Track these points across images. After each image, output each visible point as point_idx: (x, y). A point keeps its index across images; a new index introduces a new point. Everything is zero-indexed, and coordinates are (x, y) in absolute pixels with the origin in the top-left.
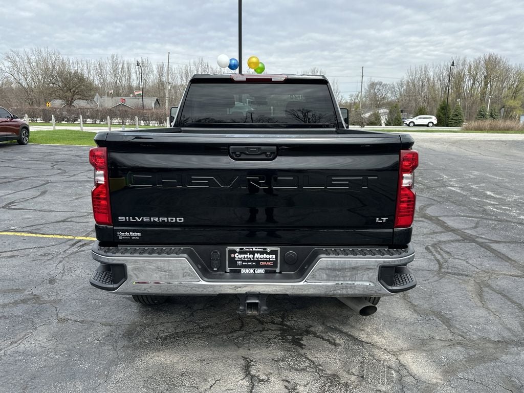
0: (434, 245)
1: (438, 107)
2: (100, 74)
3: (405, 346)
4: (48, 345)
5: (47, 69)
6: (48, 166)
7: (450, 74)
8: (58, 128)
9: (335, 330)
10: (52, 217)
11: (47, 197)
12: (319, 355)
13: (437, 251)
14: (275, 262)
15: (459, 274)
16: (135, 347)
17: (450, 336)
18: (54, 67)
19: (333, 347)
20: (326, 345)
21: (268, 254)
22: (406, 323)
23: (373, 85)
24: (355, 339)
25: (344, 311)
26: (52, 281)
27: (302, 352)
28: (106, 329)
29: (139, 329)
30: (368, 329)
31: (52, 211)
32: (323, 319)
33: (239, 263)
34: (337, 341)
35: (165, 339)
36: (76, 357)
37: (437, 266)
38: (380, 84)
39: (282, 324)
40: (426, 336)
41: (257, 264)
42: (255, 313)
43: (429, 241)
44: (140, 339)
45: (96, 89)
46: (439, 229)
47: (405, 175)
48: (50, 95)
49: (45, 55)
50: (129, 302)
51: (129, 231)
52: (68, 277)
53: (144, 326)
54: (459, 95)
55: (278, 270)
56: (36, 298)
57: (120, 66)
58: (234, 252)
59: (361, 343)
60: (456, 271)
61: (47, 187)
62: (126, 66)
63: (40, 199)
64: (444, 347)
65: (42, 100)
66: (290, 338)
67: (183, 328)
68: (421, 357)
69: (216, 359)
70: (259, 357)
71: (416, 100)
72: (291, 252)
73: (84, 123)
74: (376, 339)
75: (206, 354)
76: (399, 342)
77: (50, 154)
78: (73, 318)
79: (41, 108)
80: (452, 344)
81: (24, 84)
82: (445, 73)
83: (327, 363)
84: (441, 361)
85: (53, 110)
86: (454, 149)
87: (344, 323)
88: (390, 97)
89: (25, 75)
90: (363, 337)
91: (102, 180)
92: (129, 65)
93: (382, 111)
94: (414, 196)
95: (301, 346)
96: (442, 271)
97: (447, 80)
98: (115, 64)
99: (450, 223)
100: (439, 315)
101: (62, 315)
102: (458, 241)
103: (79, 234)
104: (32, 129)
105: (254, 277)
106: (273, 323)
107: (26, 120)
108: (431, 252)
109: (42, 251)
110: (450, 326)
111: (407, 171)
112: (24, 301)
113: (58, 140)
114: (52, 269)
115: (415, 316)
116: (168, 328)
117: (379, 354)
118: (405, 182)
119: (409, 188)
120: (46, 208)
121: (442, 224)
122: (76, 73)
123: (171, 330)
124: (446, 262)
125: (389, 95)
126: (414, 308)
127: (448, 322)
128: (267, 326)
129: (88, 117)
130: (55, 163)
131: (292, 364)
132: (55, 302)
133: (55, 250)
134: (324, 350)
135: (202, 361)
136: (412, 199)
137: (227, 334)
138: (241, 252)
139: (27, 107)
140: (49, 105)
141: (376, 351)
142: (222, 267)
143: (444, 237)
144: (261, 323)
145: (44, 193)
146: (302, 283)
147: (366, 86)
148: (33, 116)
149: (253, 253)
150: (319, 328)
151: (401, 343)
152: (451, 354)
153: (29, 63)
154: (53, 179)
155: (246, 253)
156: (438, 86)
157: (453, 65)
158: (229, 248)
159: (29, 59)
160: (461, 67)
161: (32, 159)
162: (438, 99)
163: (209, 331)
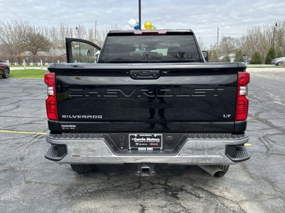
0: (264, 137)
1: (267, 52)
2: (53, 35)
3: (244, 198)
4: (19, 197)
5: (21, 32)
6: (21, 90)
7: (275, 31)
8: (27, 68)
9: (200, 188)
10: (22, 121)
11: (20, 109)
12: (188, 204)
13: (266, 140)
14: (159, 143)
15: (280, 155)
16: (73, 198)
17: (274, 193)
18: (25, 31)
19: (198, 199)
20: (194, 197)
21: (155, 138)
22: (245, 184)
23: (225, 39)
24: (212, 194)
25: (205, 177)
26: (22, 159)
27: (178, 202)
28: (55, 187)
29: (75, 187)
30: (221, 188)
31: (23, 117)
32: (192, 182)
33: (137, 144)
34: (201, 195)
35: (92, 193)
36: (37, 204)
37: (266, 149)
38: (230, 38)
39: (165, 184)
40: (258, 192)
41: (148, 145)
42: (147, 175)
43: (261, 134)
44: (76, 193)
45: (51, 44)
46: (267, 127)
47: (241, 88)
48: (23, 49)
49: (20, 24)
50: (69, 171)
51: (68, 124)
52: (32, 157)
53: (79, 185)
54: (281, 45)
55: (161, 148)
56: (12, 169)
57: (66, 31)
58: (134, 137)
59: (216, 196)
60: (278, 152)
61: (20, 103)
62: (69, 30)
63: (15, 110)
64: (270, 199)
65: (18, 52)
66: (170, 193)
67: (103, 187)
68: (255, 205)
69: (123, 205)
70: (150, 205)
71: (253, 48)
72: (170, 137)
73: (44, 65)
74: (226, 194)
75: (117, 202)
76: (241, 196)
77: (22, 84)
78: (35, 180)
79: (17, 56)
80: (275, 197)
81: (7, 42)
82: (272, 31)
83: (194, 208)
84: (268, 208)
85: (25, 57)
86: (277, 78)
87: (205, 184)
88: (237, 46)
89: (8, 36)
90: (217, 193)
91: (52, 93)
92: (71, 29)
93: (231, 55)
94: (248, 101)
95: (177, 198)
96: (269, 152)
97: (272, 35)
98: (62, 29)
99: (275, 123)
100: (266, 179)
101: (28, 179)
102: (280, 134)
103: (39, 130)
104: (11, 69)
105: (146, 153)
106: (159, 184)
107: (7, 63)
108: (262, 141)
109: (16, 141)
110: (273, 186)
111: (243, 85)
112: (5, 171)
113: (27, 75)
114: (23, 151)
115: (251, 180)
116: (93, 187)
117: (227, 203)
118: (242, 92)
119: (244, 96)
120: (19, 116)
121: (270, 124)
122: (39, 34)
123: (96, 188)
124: (272, 147)
125: (235, 45)
126: (251, 175)
127: (272, 184)
128: (155, 186)
129: (46, 62)
130: (25, 89)
131: (171, 209)
132: (23, 171)
133: (24, 140)
134: (192, 200)
135: (114, 207)
136: (246, 103)
137: (130, 190)
138: (138, 137)
139: (8, 55)
140: (22, 54)
141: (225, 202)
142: (126, 147)
143: (271, 132)
144: (152, 184)
145: (18, 107)
146: (177, 156)
147: (220, 39)
148: (12, 61)
149: (145, 137)
150: (189, 187)
151: (242, 197)
152: (274, 203)
153: (10, 28)
154: (24, 98)
155: (141, 137)
156: (267, 39)
157: (276, 25)
158: (130, 135)
159: (10, 27)
160: (281, 27)
161: (11, 87)
162: (267, 47)
163: (119, 188)
